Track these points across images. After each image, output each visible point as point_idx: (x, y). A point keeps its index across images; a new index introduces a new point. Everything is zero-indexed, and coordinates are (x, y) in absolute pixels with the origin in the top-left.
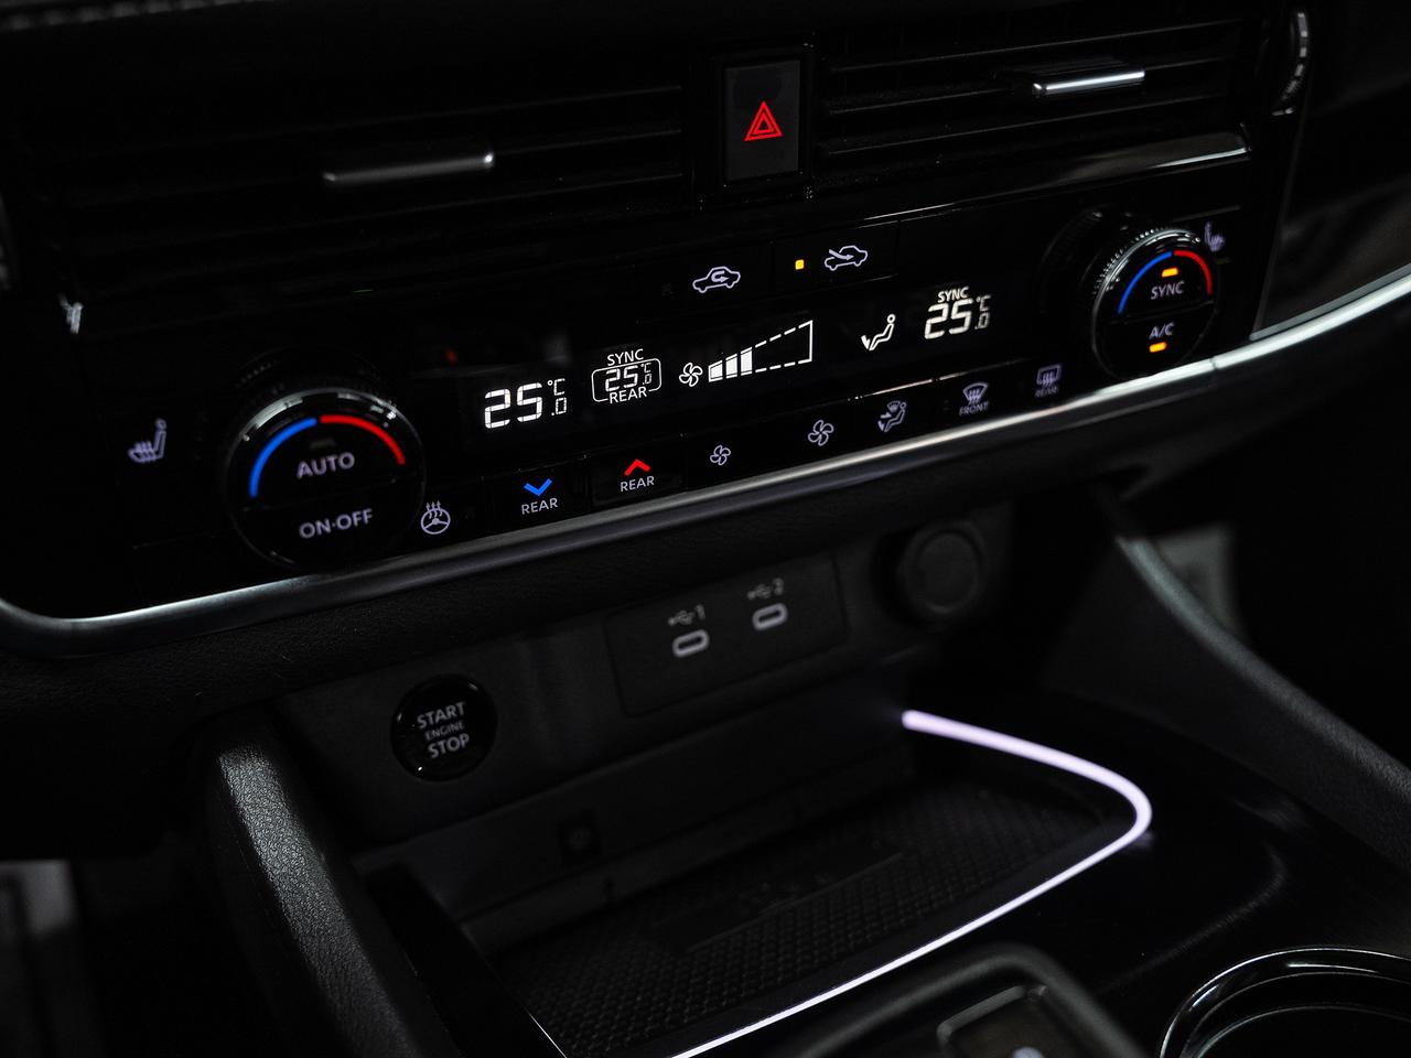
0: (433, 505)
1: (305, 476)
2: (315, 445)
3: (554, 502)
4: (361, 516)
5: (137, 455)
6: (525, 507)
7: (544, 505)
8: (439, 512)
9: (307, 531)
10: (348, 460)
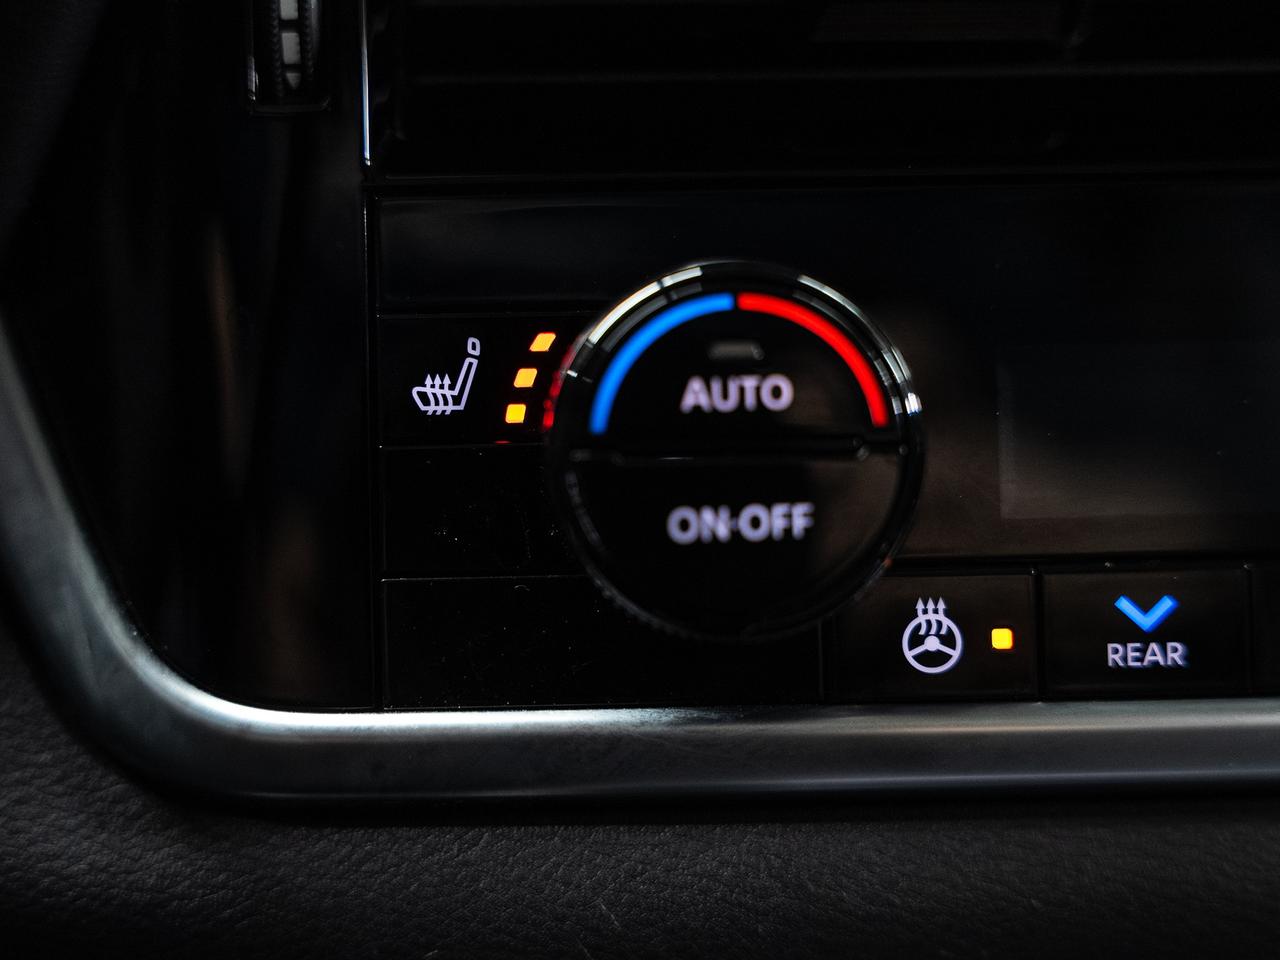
0: (931, 606)
1: (697, 409)
2: (724, 350)
3: (1176, 653)
4: (789, 516)
5: (423, 397)
6: (1116, 651)
7: (1154, 654)
8: (940, 624)
9: (684, 525)
10: (778, 392)
